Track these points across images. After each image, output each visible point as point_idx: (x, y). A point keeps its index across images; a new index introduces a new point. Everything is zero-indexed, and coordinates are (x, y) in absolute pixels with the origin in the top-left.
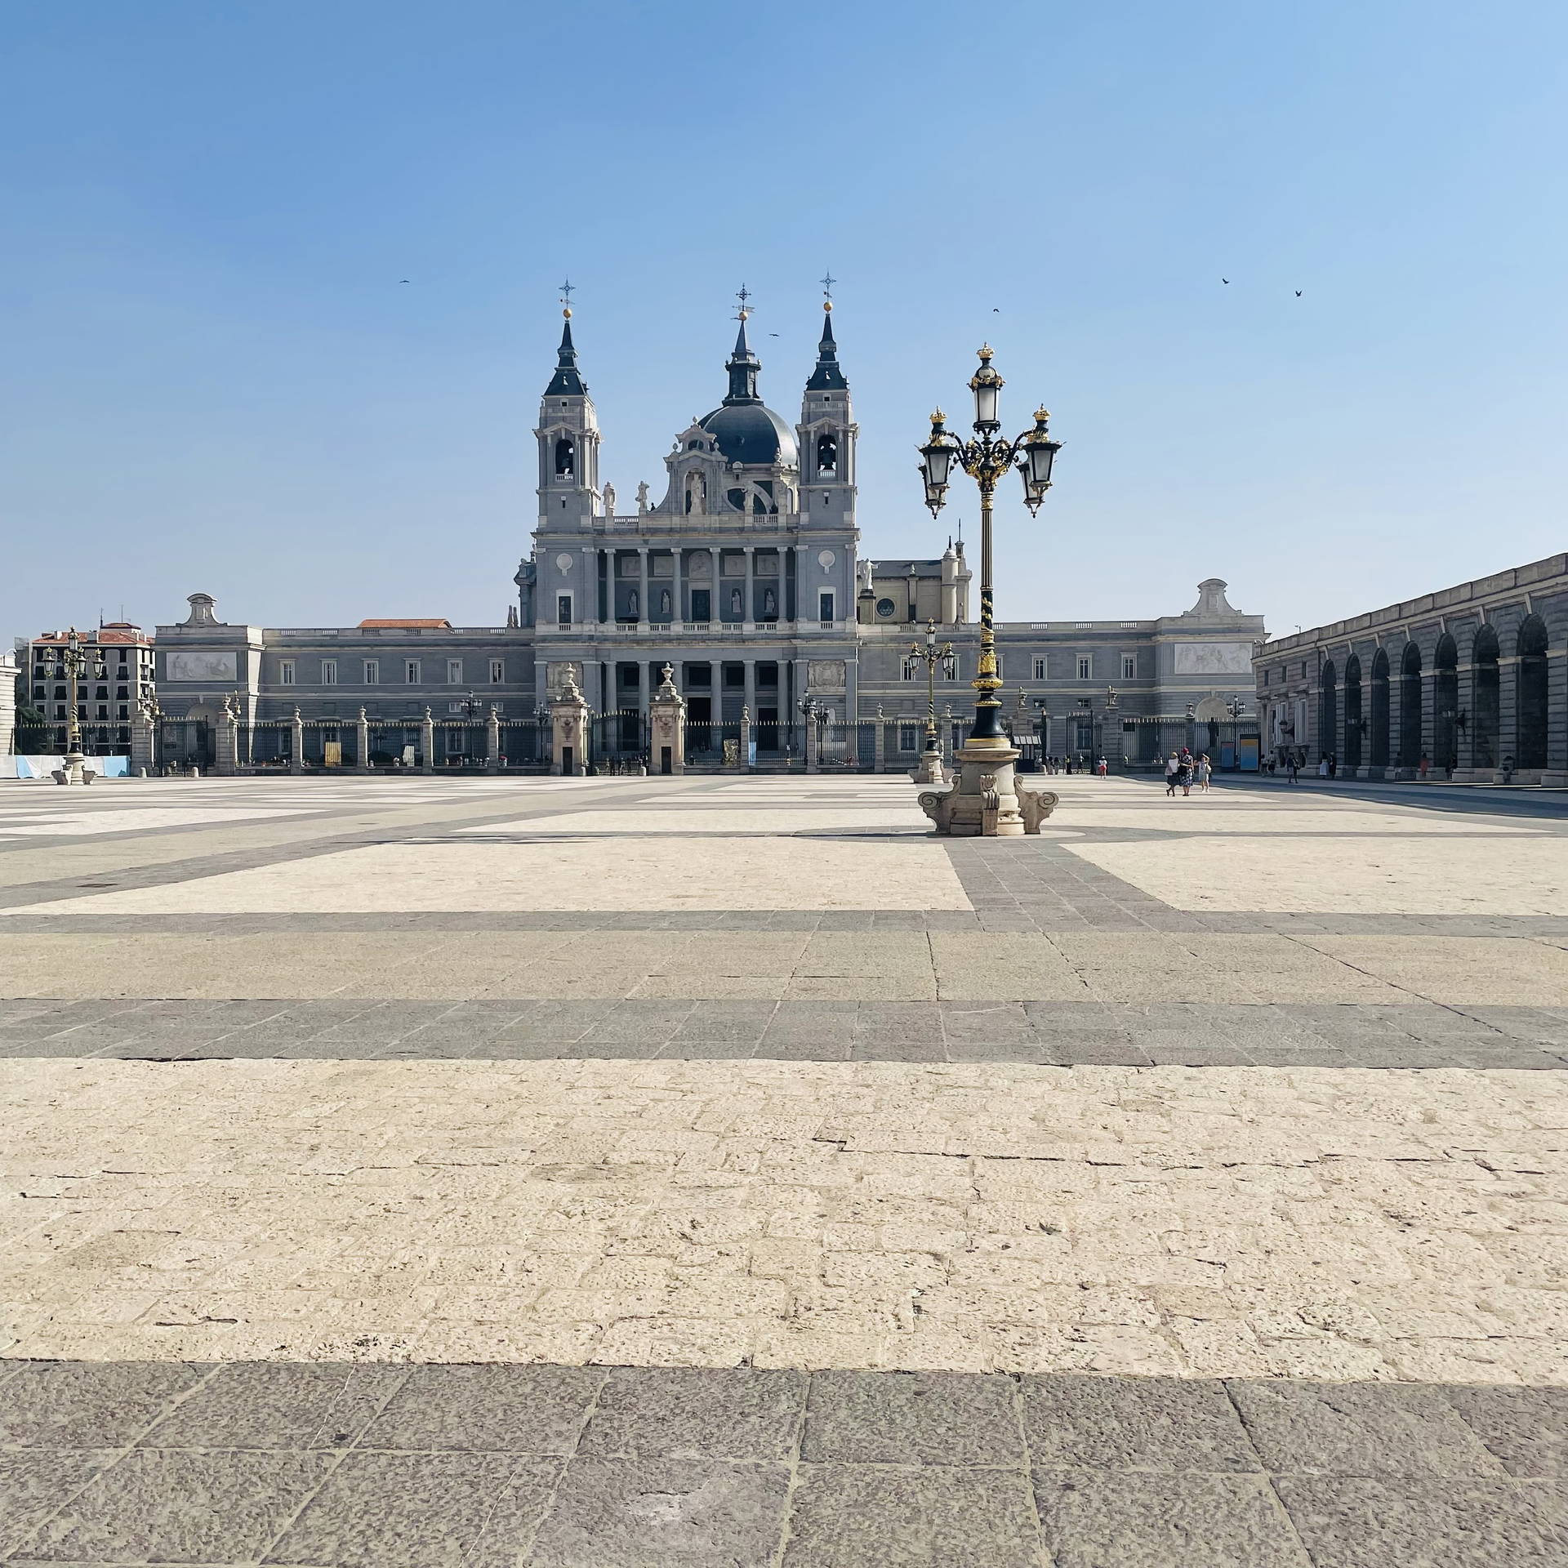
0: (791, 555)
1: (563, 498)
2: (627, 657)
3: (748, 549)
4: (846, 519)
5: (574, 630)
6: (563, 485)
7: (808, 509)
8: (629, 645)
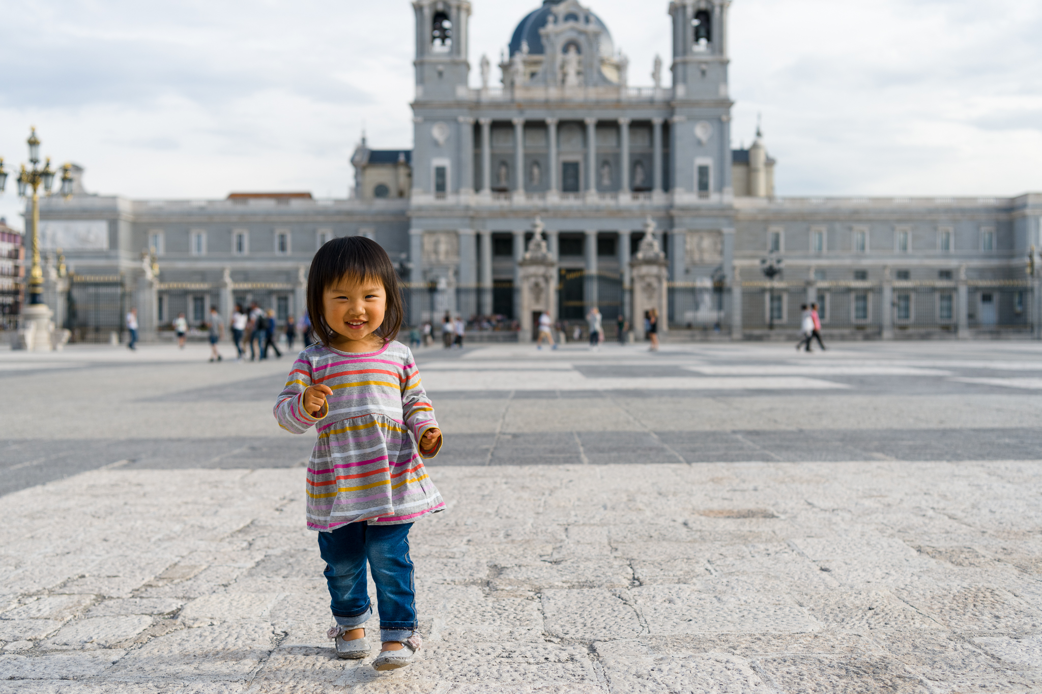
0: (667, 127)
1: (440, 68)
2: (502, 226)
3: (624, 121)
4: (722, 91)
5: (450, 200)
6: (439, 55)
7: (685, 81)
8: (503, 214)
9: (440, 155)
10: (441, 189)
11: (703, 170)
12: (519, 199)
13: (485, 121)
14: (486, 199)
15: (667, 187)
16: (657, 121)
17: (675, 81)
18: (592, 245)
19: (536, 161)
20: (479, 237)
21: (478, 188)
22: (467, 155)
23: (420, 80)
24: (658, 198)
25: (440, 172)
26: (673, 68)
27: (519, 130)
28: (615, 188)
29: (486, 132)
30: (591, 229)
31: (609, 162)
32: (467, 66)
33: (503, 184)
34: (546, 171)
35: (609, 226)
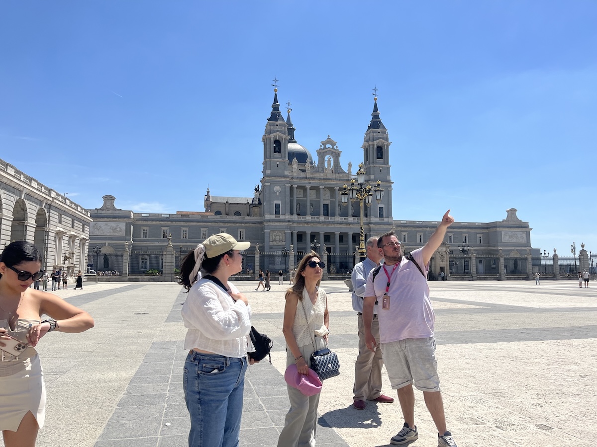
1: (278, 163)
2: (301, 229)
4: (388, 177)
5: (282, 218)
6: (276, 158)
7: (374, 173)
8: (302, 224)
9: (277, 199)
10: (277, 213)
11: (381, 209)
12: (308, 218)
13: (295, 186)
14: (295, 217)
15: (366, 216)
18: (337, 239)
20: (292, 234)
21: (292, 214)
22: (288, 199)
24: (363, 219)
25: (277, 206)
27: (308, 190)
28: (346, 215)
29: (295, 190)
30: (337, 231)
35: (344, 231)
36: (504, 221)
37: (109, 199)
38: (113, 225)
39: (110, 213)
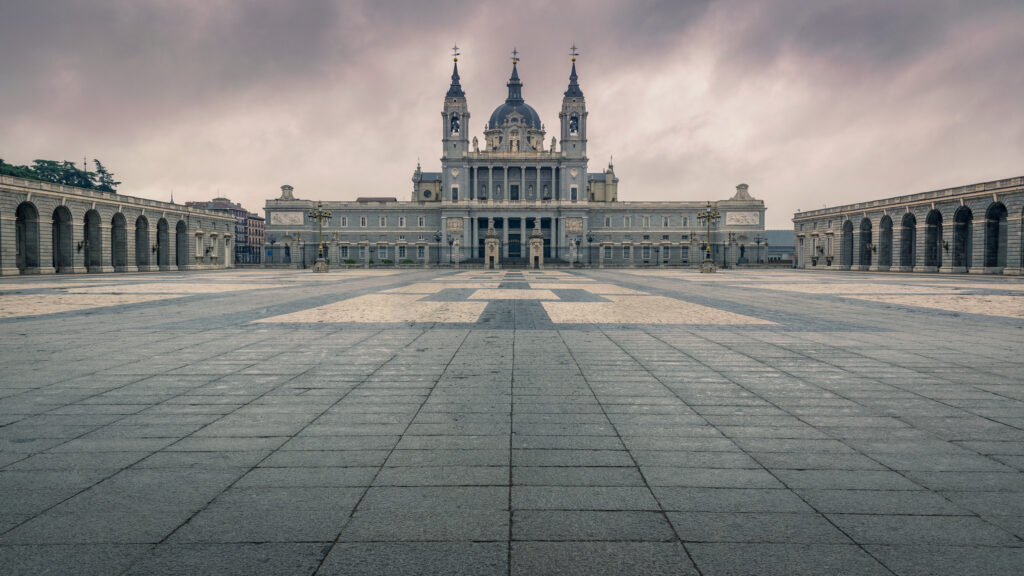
0: (558, 170)
1: (455, 143)
2: (483, 215)
3: (539, 167)
4: (583, 154)
5: (460, 203)
6: (454, 137)
7: (566, 149)
8: (484, 210)
9: (455, 183)
10: (455, 198)
11: (574, 190)
12: (490, 203)
13: (475, 167)
14: (475, 203)
15: (558, 198)
16: (554, 167)
17: (562, 149)
18: (523, 224)
19: (498, 185)
20: (472, 220)
21: (472, 199)
22: (467, 183)
23: (445, 149)
24: (553, 203)
25: (455, 190)
26: (561, 142)
27: (491, 172)
28: (534, 199)
29: (476, 171)
30: (523, 216)
31: (531, 185)
32: (468, 142)
33: (484, 195)
34: (502, 191)
35: (531, 215)
36: (731, 200)
37: (287, 188)
38: (292, 215)
39: (287, 204)
